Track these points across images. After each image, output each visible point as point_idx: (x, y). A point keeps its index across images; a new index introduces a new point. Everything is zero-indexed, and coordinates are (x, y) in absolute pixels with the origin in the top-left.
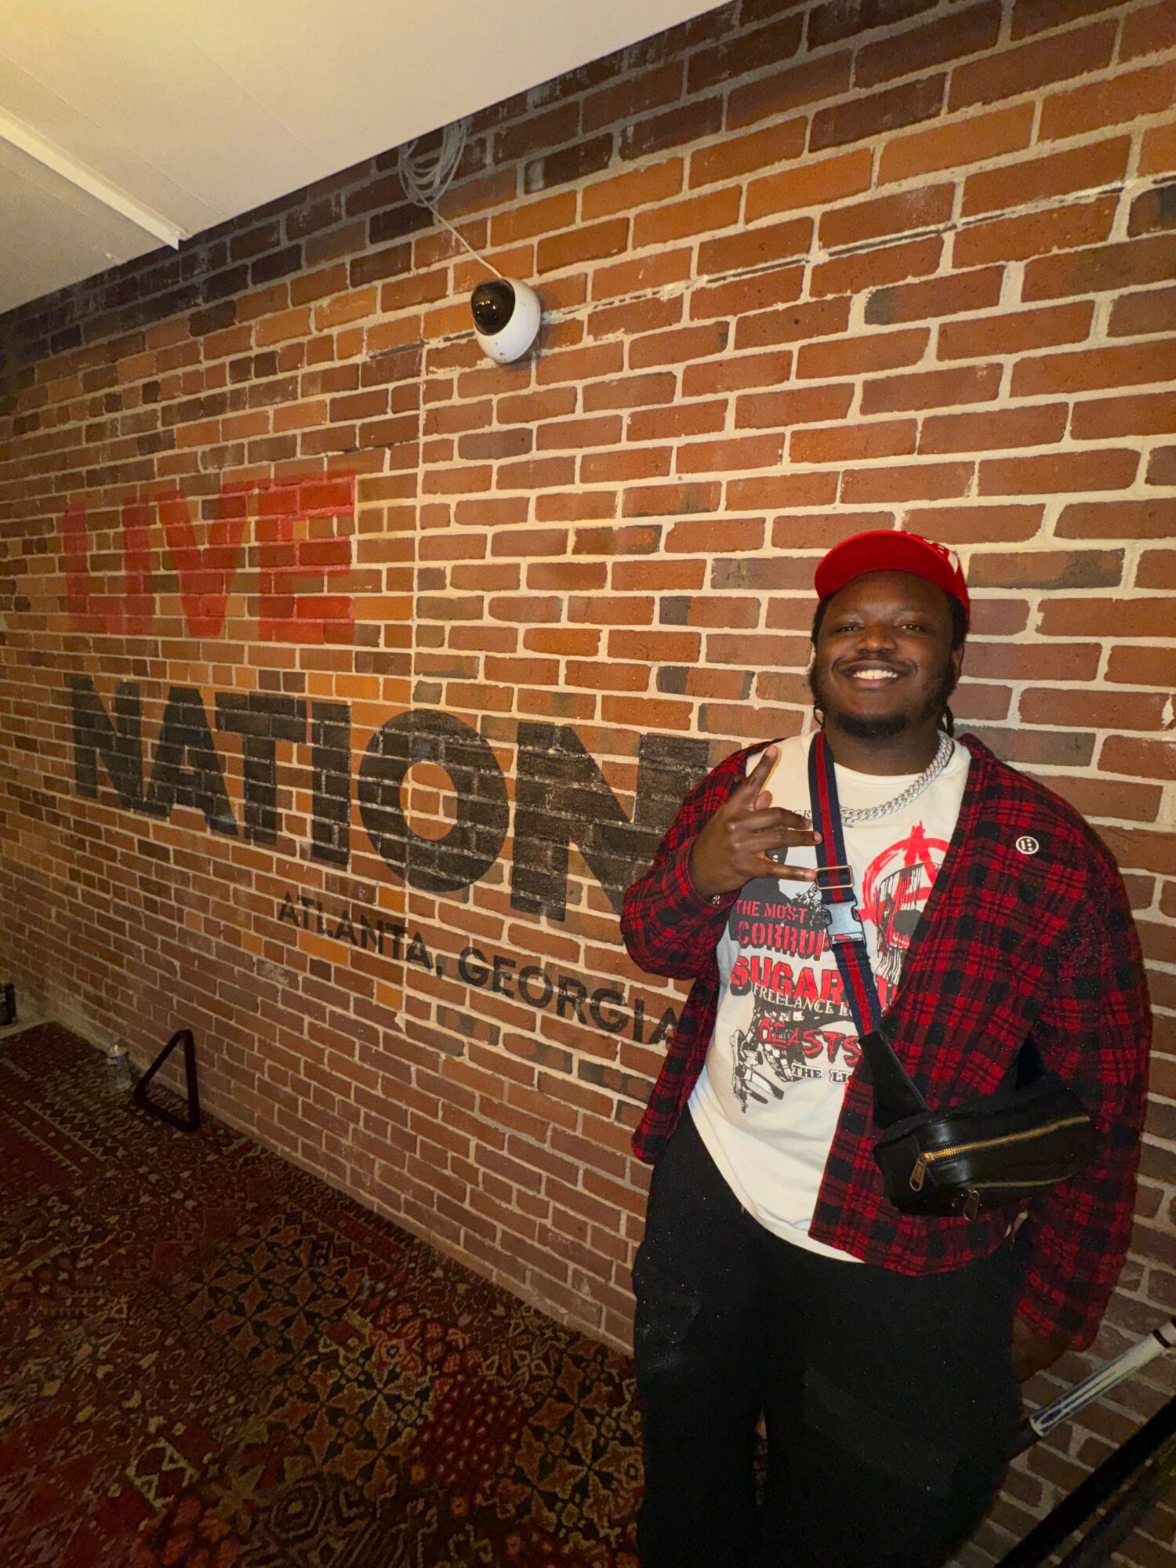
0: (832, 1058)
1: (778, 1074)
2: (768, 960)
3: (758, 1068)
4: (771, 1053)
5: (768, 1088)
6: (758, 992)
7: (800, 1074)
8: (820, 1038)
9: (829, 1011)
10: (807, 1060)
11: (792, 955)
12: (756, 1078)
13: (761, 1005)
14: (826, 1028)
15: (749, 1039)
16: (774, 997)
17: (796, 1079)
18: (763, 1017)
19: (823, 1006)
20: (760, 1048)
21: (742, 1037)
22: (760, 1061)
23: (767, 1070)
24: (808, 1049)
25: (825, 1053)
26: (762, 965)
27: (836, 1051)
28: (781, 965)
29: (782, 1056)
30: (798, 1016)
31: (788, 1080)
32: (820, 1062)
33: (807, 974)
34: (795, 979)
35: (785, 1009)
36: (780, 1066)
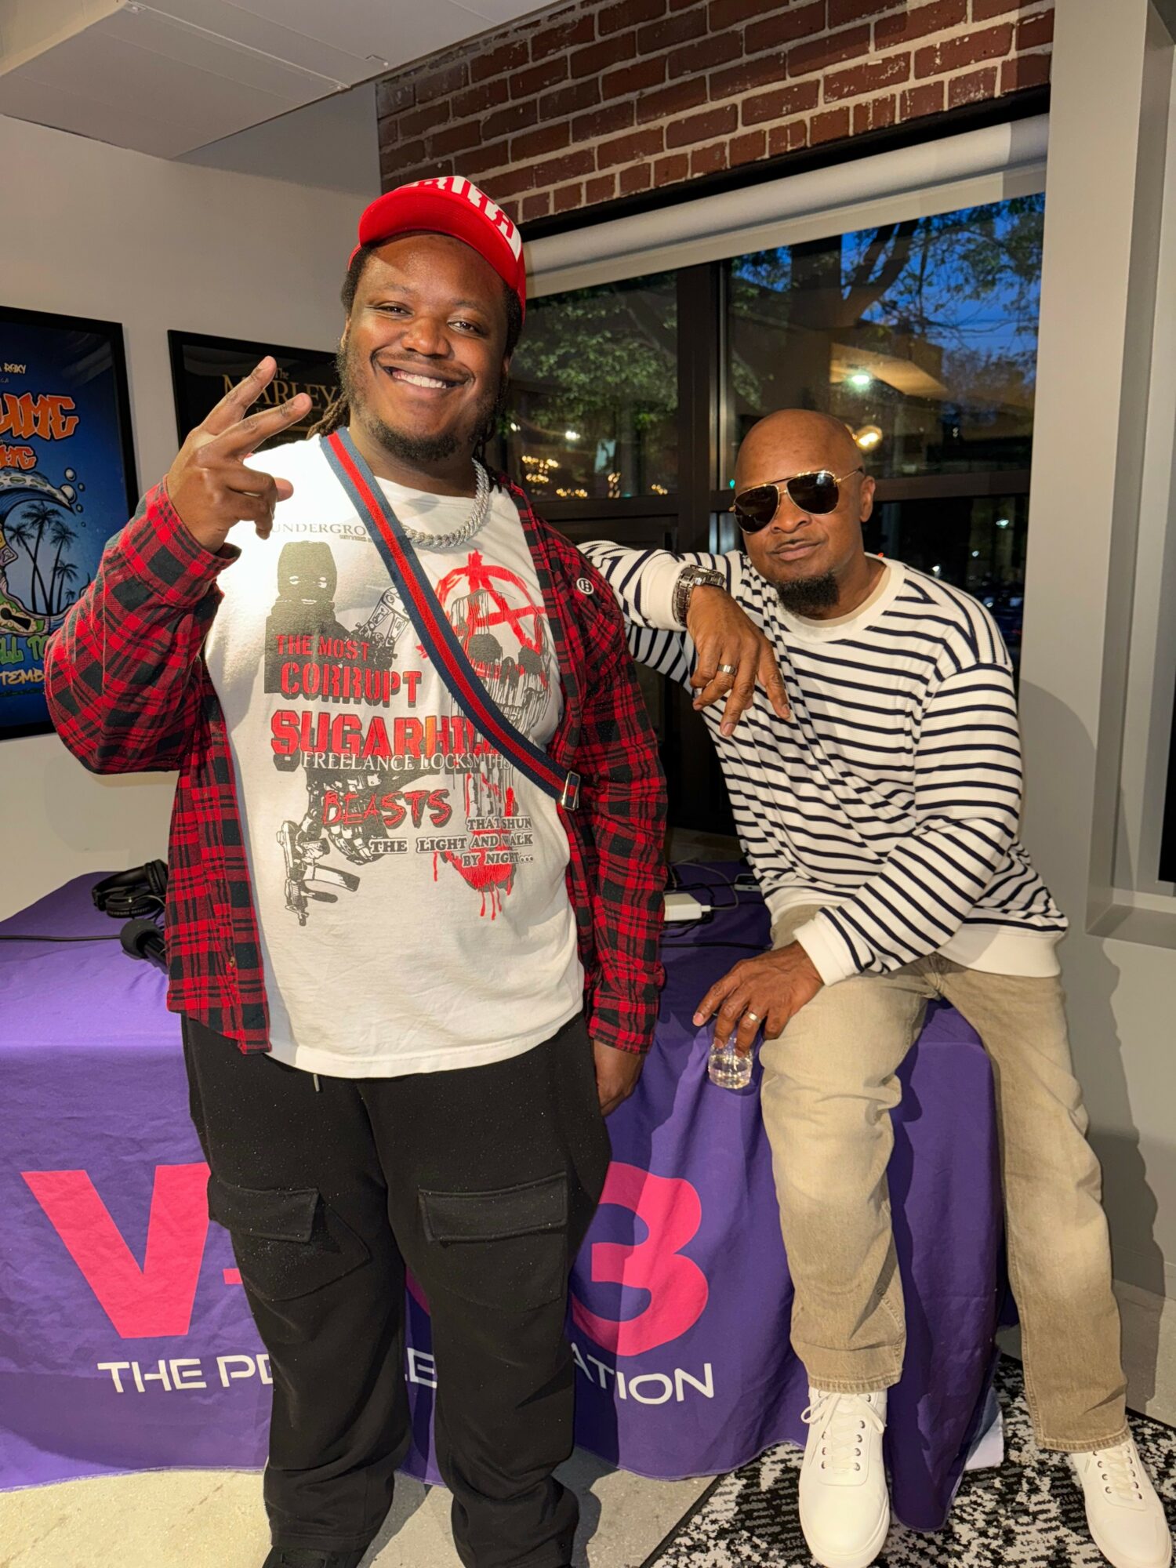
0: (417, 823)
1: (351, 858)
2: (324, 717)
3: (324, 860)
4: (340, 836)
5: (337, 879)
6: (311, 763)
7: (381, 851)
8: (401, 802)
9: (408, 766)
10: (389, 832)
11: (358, 702)
12: (321, 874)
13: (317, 778)
14: (405, 789)
15: (305, 828)
16: (337, 762)
17: (376, 857)
18: (324, 792)
19: (401, 763)
20: (324, 833)
21: (294, 828)
22: (325, 849)
23: (336, 858)
24: (388, 819)
25: (409, 818)
26: (314, 724)
27: (421, 812)
28: (343, 719)
29: (355, 836)
30: (374, 780)
31: (366, 861)
32: (405, 831)
33: (377, 725)
34: (365, 732)
35: (353, 775)
36: (354, 848)
